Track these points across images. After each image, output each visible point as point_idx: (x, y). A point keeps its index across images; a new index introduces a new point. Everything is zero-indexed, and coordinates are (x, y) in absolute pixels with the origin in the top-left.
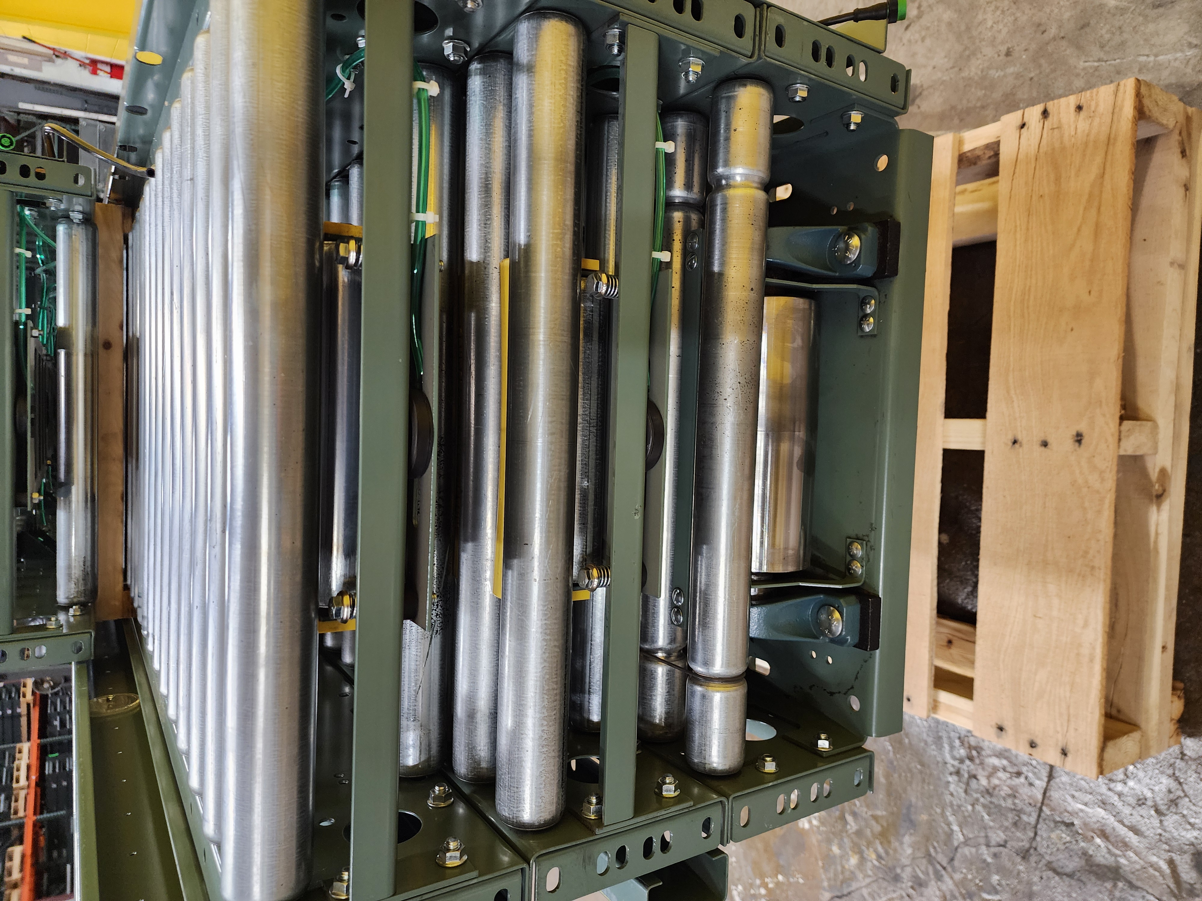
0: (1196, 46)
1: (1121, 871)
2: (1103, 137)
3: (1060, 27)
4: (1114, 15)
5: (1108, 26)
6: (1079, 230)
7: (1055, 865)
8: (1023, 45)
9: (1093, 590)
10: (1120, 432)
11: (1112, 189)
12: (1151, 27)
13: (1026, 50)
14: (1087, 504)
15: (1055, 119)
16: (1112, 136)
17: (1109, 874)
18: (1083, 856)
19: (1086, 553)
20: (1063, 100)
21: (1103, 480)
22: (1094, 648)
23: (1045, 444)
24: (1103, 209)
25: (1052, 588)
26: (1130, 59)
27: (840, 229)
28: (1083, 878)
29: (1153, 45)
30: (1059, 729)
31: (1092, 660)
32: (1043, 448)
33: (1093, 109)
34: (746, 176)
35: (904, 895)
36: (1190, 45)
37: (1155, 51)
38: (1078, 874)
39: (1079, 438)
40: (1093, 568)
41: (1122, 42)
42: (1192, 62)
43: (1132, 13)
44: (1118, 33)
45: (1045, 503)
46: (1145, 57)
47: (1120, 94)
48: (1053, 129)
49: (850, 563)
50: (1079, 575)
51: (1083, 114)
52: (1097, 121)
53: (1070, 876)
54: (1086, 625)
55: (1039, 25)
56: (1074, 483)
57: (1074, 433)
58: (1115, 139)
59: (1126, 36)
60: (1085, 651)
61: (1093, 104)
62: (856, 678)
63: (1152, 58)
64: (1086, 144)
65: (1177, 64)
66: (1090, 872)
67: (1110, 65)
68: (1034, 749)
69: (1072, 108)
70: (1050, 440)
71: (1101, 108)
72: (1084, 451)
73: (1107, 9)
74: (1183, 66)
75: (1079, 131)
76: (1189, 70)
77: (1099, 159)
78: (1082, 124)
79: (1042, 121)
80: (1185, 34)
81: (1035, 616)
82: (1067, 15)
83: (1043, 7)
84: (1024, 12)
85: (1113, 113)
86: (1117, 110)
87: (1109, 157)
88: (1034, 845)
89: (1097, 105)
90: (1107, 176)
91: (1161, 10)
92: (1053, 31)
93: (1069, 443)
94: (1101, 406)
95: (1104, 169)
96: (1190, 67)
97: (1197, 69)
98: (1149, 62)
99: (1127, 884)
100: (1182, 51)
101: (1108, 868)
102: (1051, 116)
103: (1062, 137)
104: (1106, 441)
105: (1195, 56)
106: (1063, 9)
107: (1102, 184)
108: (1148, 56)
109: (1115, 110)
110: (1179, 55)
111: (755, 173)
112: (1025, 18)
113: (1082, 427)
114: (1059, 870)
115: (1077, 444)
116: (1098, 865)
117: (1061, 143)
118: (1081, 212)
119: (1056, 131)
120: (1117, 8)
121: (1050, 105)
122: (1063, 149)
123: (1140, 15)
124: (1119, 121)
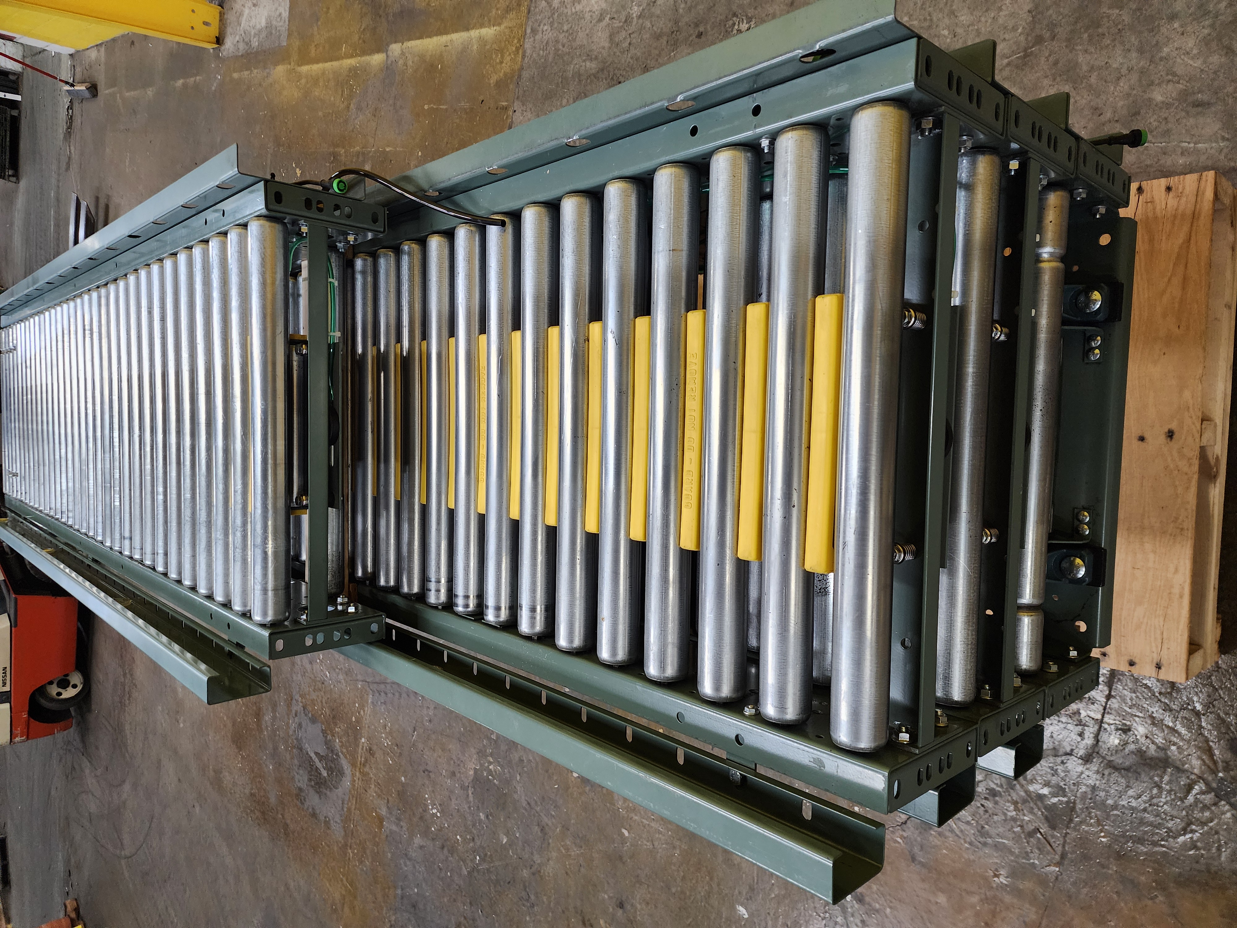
0: (1228, 140)
1: (1170, 760)
2: (1189, 212)
3: (1115, 112)
4: (1161, 108)
5: (1155, 117)
6: (1169, 280)
7: (1115, 763)
8: (1082, 123)
9: (1183, 546)
10: (1201, 429)
11: (1197, 252)
12: (1192, 121)
13: (1085, 127)
14: (1177, 483)
15: (1149, 195)
16: (1196, 212)
17: (1161, 765)
18: (1139, 753)
19: (1177, 519)
20: (1155, 182)
21: (1190, 465)
22: (1183, 588)
23: (1142, 439)
24: (1188, 265)
25: (1148, 546)
26: (1174, 144)
27: (1081, 287)
28: (1139, 770)
29: (1193, 135)
30: (1154, 649)
31: (1181, 596)
32: (1140, 442)
33: (1180, 190)
34: (1051, 254)
35: (979, 805)
36: (1223, 139)
37: (1194, 139)
38: (1134, 768)
39: (1170, 434)
40: (1182, 529)
41: (1168, 130)
42: (1225, 151)
43: (1176, 108)
44: (1164, 123)
45: (1142, 484)
46: (1187, 144)
47: (1203, 183)
48: (1147, 202)
49: (1078, 526)
50: (1171, 535)
51: (1171, 194)
52: (1184, 199)
53: (1127, 769)
54: (1176, 571)
55: (1096, 109)
56: (1166, 468)
57: (1167, 430)
58: (1199, 214)
59: (1170, 125)
60: (1176, 590)
61: (1181, 187)
62: (1083, 608)
63: (1192, 145)
64: (1175, 217)
65: (1213, 151)
66: (1144, 765)
67: (1157, 146)
68: (1133, 667)
69: (1163, 188)
70: (1146, 435)
71: (1188, 190)
72: (1175, 445)
73: (1155, 103)
74: (1217, 154)
75: (1168, 206)
76: (1222, 157)
77: (1186, 228)
78: (1172, 201)
79: (1137, 196)
80: (1219, 129)
81: (1134, 568)
82: (1121, 103)
83: (1100, 95)
84: (1083, 97)
85: (1197, 195)
86: (1200, 193)
87: (1194, 228)
88: (1096, 750)
89: (1184, 188)
90: (1192, 242)
91: (1200, 109)
92: (1108, 115)
93: (1162, 438)
94: (1188, 411)
95: (1190, 236)
96: (1223, 154)
97: (1229, 157)
98: (1190, 148)
99: (1175, 770)
100: (1217, 142)
101: (1159, 759)
102: (1145, 192)
103: (1154, 209)
104: (1193, 436)
105: (1227, 147)
106: (1117, 99)
107: (1188, 247)
108: (1189, 143)
109: (1198, 193)
110: (1214, 145)
111: (1057, 251)
112: (1084, 101)
113: (1174, 426)
114: (1118, 767)
115: (1169, 439)
116: (1151, 759)
117: (1154, 213)
118: (1171, 265)
119: (1149, 204)
120: (1163, 102)
121: (1144, 184)
122: (1156, 218)
123: (1182, 110)
124: (1202, 202)
